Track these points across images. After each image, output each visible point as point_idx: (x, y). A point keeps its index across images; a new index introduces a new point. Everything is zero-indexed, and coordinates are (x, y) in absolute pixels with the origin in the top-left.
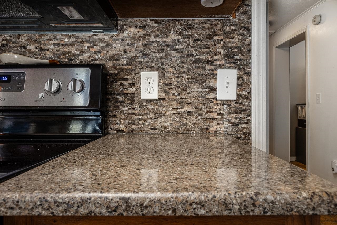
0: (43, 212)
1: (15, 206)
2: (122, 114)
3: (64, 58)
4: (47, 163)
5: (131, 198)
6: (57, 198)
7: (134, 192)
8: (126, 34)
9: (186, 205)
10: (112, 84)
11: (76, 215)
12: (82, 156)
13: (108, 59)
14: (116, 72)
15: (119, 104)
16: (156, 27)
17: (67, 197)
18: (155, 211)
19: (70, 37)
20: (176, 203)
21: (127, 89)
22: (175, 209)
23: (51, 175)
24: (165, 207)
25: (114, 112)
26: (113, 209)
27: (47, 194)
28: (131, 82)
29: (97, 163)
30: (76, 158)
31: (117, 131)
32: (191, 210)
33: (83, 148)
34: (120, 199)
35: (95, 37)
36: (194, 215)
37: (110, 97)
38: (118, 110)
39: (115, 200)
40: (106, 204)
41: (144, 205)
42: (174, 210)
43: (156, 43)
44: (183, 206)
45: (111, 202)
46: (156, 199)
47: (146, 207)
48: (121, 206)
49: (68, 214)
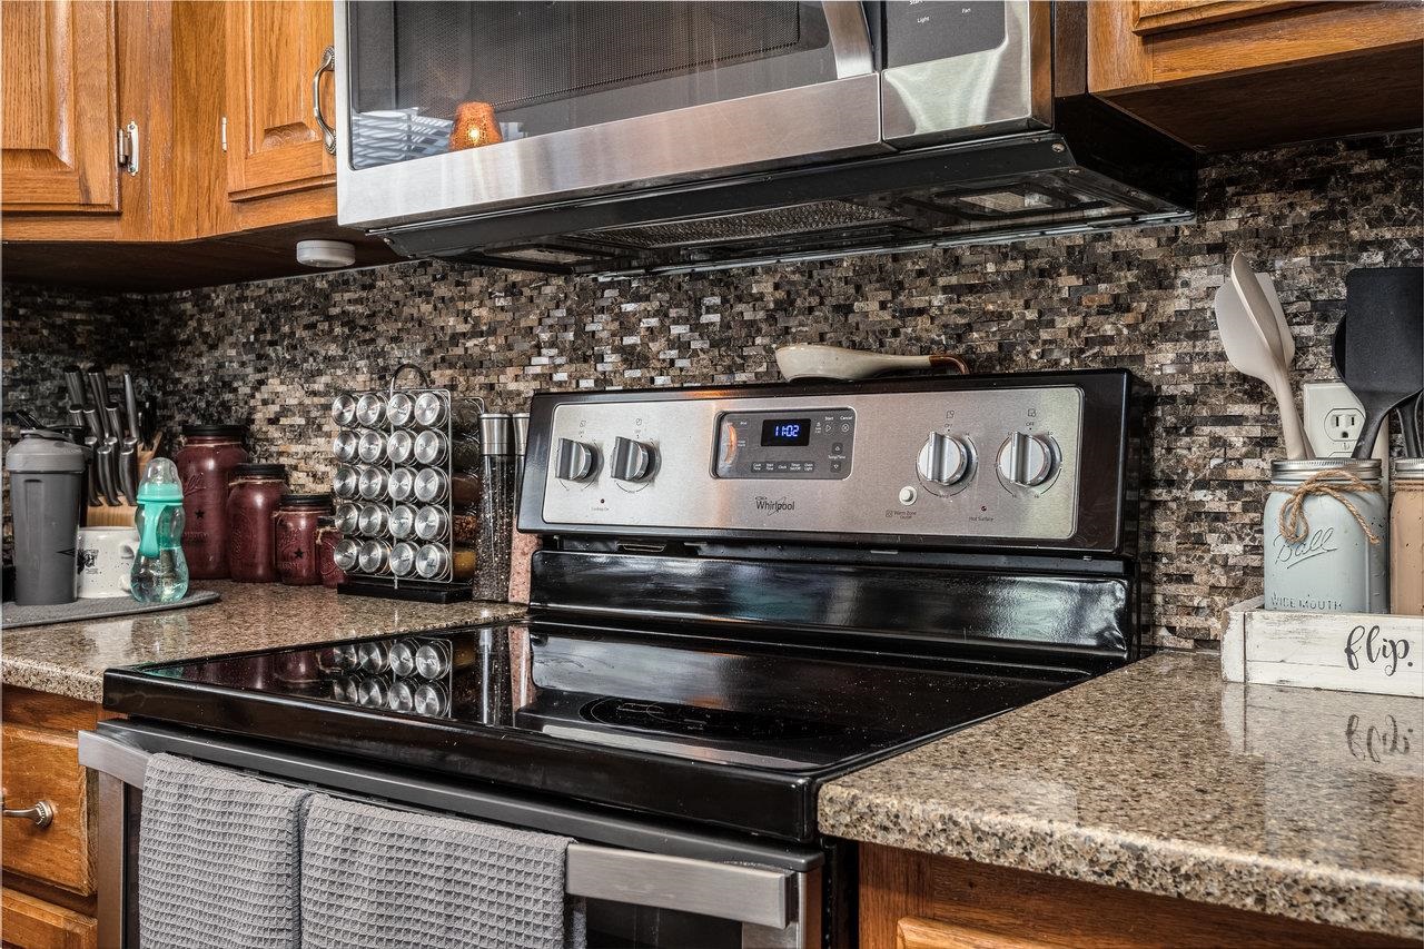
0: (950, 848)
1: (891, 826)
2: (1218, 571)
3: (981, 338)
4: (945, 740)
5: (1149, 849)
6: (978, 822)
7: (1159, 836)
8: (1232, 222)
9: (1295, 889)
10: (1175, 441)
11: (1020, 867)
12: (1041, 732)
13: (1155, 336)
14: (1190, 388)
15: (1205, 527)
16: (1378, 175)
17: (1000, 823)
18: (1211, 890)
19: (1005, 256)
20: (1267, 880)
21: (1239, 461)
22: (1265, 896)
23: (958, 772)
24: (1236, 885)
25: (1184, 558)
26: (1106, 867)
27: (957, 809)
28: (1256, 431)
29: (1086, 757)
30: (1023, 735)
31: (1196, 640)
32: (1307, 906)
33: (1050, 702)
34: (1121, 846)
35: (1100, 248)
36: (1318, 922)
37: (1165, 496)
38: (1199, 553)
39: (1109, 847)
40: (1088, 853)
41: (1183, 871)
42: (1261, 899)
43: (1381, 248)
44: (1285, 891)
45: (1101, 849)
46: (1214, 861)
47: (1187, 877)
48: (1125, 864)
49: (1002, 861)
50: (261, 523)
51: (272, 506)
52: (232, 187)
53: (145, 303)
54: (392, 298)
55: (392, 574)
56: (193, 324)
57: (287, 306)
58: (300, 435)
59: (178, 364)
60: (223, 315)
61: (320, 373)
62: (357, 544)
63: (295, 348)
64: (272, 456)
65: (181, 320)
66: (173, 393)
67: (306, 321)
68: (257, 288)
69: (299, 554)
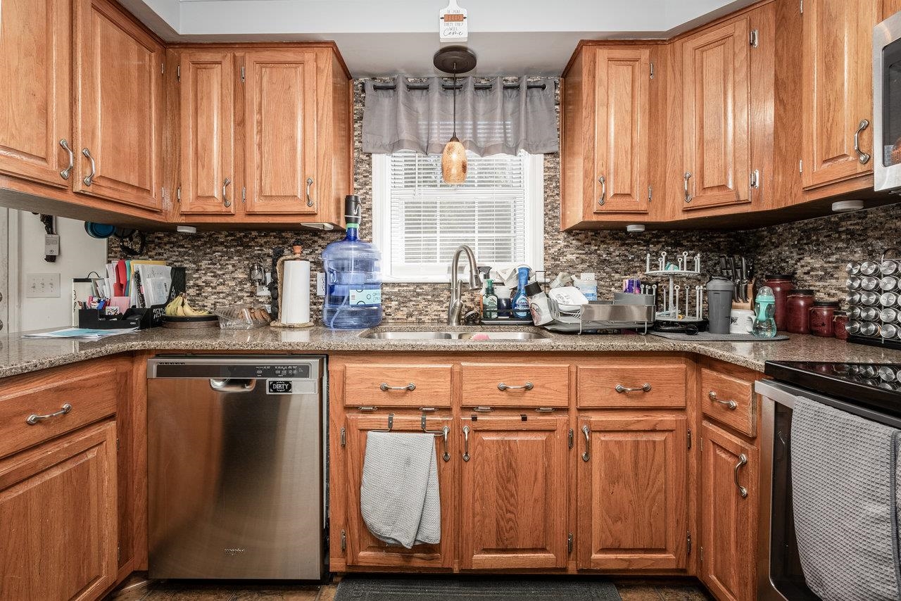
50: (803, 311)
51: (807, 306)
52: (805, 185)
53: (746, 233)
54: (877, 221)
55: (881, 336)
56: (767, 239)
57: (815, 230)
58: (821, 279)
59: (759, 254)
60: (782, 235)
61: (833, 254)
62: (860, 323)
63: (819, 245)
64: (806, 286)
65: (762, 238)
66: (758, 264)
67: (825, 234)
68: (798, 224)
69: (823, 325)
